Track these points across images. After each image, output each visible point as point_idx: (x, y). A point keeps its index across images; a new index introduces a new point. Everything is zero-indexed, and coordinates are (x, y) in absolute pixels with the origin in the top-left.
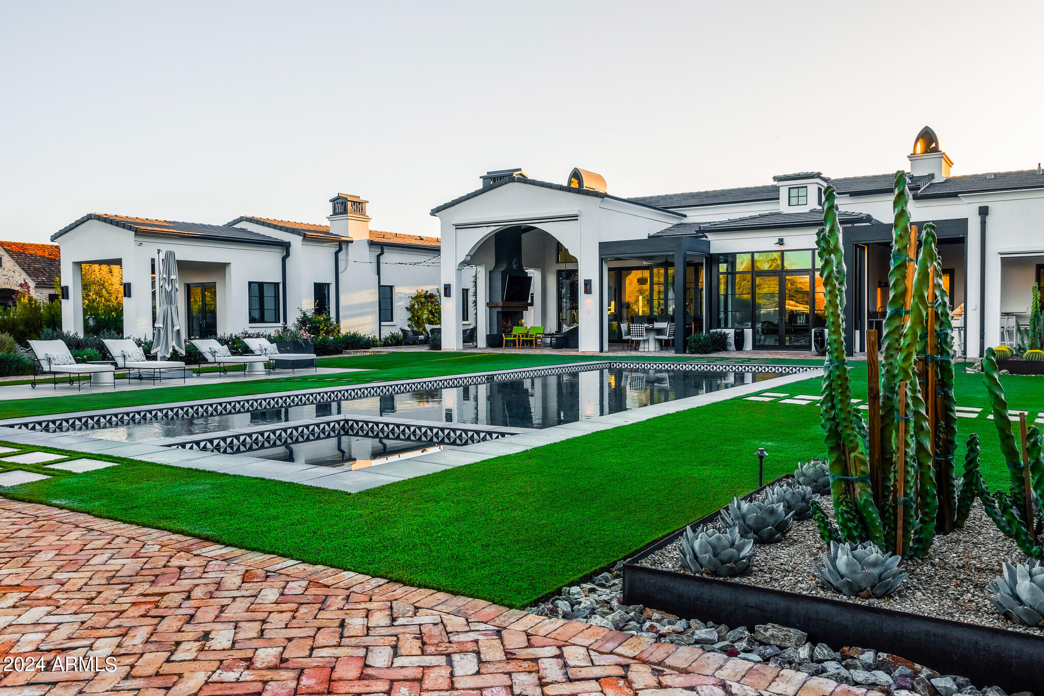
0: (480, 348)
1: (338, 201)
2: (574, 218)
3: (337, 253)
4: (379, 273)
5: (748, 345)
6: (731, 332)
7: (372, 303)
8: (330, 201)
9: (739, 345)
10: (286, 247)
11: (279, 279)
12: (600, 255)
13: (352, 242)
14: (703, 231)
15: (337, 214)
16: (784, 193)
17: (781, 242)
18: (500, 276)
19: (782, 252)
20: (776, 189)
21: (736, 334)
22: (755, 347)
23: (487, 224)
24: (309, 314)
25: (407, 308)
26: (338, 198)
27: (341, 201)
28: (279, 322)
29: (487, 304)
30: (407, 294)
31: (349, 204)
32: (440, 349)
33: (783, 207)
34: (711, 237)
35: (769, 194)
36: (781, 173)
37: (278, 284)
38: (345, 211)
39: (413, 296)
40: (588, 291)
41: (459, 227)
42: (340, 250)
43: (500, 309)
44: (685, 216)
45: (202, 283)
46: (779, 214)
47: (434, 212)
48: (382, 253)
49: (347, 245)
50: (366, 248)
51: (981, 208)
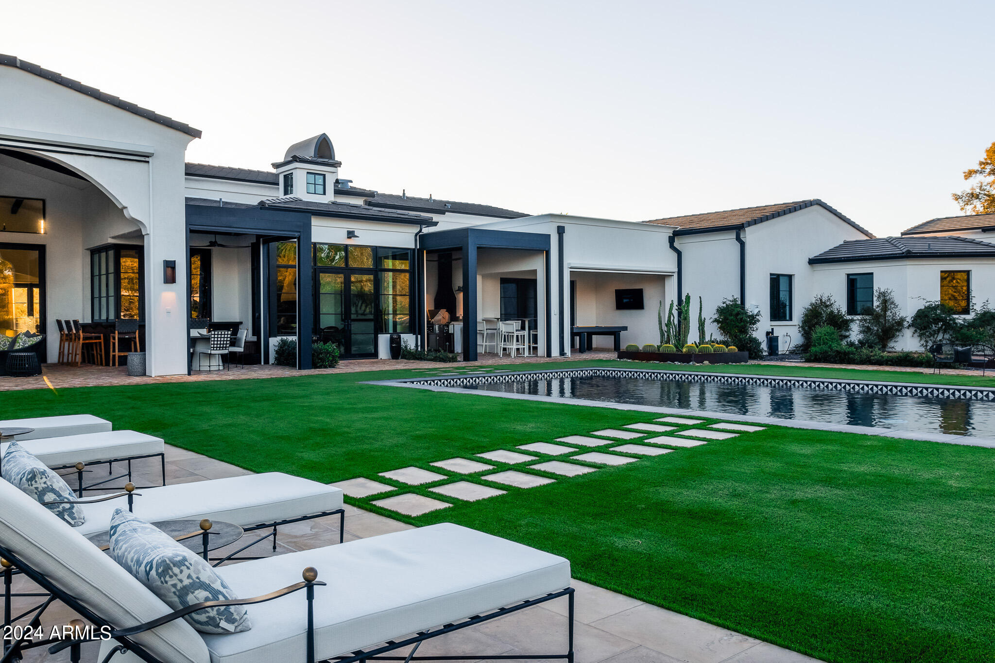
2: (143, 158)
12: (187, 224)
16: (301, 177)
33: (301, 193)
51: (559, 227)
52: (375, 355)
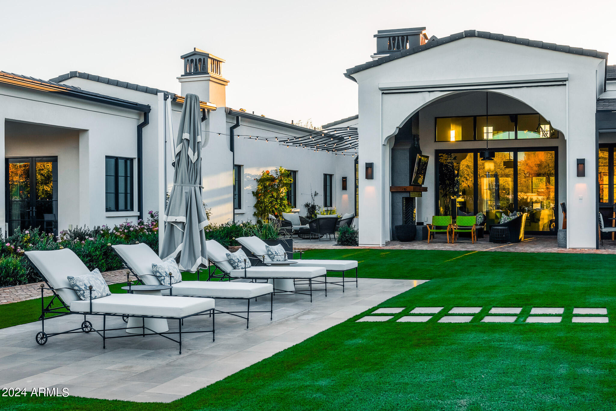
1: (194, 58)
2: (561, 82)
4: (232, 149)
7: (228, 187)
8: (182, 57)
10: (144, 111)
11: (133, 154)
12: (597, 129)
13: (214, 108)
15: (190, 74)
18: (407, 155)
25: (253, 193)
26: (195, 53)
27: (197, 57)
28: (132, 209)
29: (391, 189)
30: (253, 176)
31: (209, 61)
37: (132, 160)
38: (204, 71)
39: (258, 178)
41: (386, 91)
48: (237, 125)
49: (209, 113)
50: (225, 119)
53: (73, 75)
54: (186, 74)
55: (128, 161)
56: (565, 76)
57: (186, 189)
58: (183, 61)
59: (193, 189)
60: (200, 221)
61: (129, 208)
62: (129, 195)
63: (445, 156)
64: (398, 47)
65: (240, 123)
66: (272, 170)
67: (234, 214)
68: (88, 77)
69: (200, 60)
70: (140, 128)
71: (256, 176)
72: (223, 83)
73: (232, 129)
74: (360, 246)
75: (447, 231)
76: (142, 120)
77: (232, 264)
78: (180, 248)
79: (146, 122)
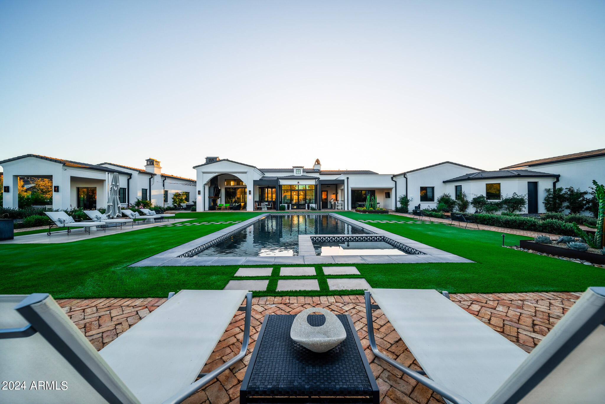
0: (206, 211)
1: (150, 161)
2: (246, 173)
3: (150, 179)
4: (164, 186)
5: (290, 209)
6: (286, 205)
7: (162, 196)
9: (288, 208)
10: (130, 175)
11: (126, 187)
12: (254, 183)
13: (156, 175)
14: (278, 179)
15: (148, 165)
16: (295, 171)
17: (298, 183)
18: (213, 189)
19: (298, 185)
20: (293, 169)
21: (288, 205)
22: (292, 209)
23: (215, 173)
24: (140, 200)
25: (172, 198)
26: (150, 159)
28: (125, 202)
29: (209, 197)
31: (155, 162)
32: (196, 211)
33: (295, 174)
34: (280, 180)
35: (291, 171)
36: (294, 166)
37: (125, 189)
38: (153, 164)
40: (250, 194)
41: (204, 173)
42: (152, 177)
43: (213, 199)
44: (265, 174)
45: (87, 187)
46: (294, 176)
47: (194, 168)
48: (165, 179)
49: (154, 176)
50: (160, 178)
51: (347, 177)
52: (305, 209)
53: (105, 163)
54: (147, 165)
55: (124, 189)
56: (246, 171)
57: (113, 197)
58: (146, 161)
59: (116, 197)
60: (118, 205)
61: (124, 202)
62: (124, 199)
63: (228, 189)
64: (211, 161)
65: (166, 179)
66: (179, 191)
67: (164, 204)
68: (110, 164)
69: (151, 161)
70: (128, 180)
71: (173, 193)
72: (160, 168)
73: (164, 181)
74: (197, 212)
75: (227, 207)
76: (129, 178)
77: (132, 216)
78: (111, 212)
79: (131, 178)
